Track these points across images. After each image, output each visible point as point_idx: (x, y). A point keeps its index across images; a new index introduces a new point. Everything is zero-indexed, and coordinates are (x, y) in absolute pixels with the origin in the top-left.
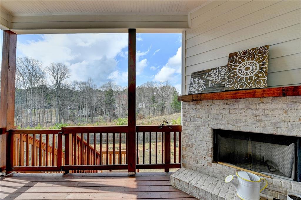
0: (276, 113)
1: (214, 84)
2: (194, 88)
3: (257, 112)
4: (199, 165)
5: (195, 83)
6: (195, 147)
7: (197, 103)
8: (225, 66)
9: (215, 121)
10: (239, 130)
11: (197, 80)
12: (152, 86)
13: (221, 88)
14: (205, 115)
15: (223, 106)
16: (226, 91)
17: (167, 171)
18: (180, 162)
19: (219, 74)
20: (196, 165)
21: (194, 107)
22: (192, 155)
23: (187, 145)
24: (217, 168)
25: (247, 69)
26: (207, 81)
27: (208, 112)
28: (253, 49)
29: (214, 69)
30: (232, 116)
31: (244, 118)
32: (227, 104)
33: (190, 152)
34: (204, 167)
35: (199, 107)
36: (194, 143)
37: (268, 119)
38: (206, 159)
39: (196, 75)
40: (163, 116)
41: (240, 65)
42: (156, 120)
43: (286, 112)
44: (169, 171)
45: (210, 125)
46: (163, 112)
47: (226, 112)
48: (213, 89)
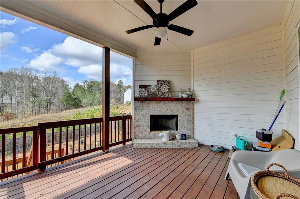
0: (172, 107)
1: (152, 93)
2: (142, 94)
3: (167, 107)
4: (144, 135)
5: (142, 91)
6: (141, 126)
7: (143, 102)
8: (155, 85)
9: (152, 111)
10: (161, 114)
11: (143, 89)
12: (30, 74)
13: (155, 96)
14: (147, 108)
15: (155, 104)
16: (158, 97)
17: (124, 144)
18: (131, 137)
19: (153, 88)
20: (142, 135)
21: (141, 104)
22: (140, 130)
23: (137, 126)
24: (152, 133)
25: (164, 89)
26: (148, 91)
27: (149, 106)
28: (166, 81)
29: (151, 85)
30: (159, 109)
31: (163, 109)
32: (156, 103)
33: (139, 129)
34: (146, 135)
35: (143, 104)
36: (141, 124)
37: (170, 109)
38: (147, 131)
39: (141, 86)
40: (49, 114)
41: (162, 86)
42: (39, 119)
43: (175, 106)
44: (126, 144)
45: (149, 113)
46: (49, 109)
47: (156, 107)
48: (151, 96)
